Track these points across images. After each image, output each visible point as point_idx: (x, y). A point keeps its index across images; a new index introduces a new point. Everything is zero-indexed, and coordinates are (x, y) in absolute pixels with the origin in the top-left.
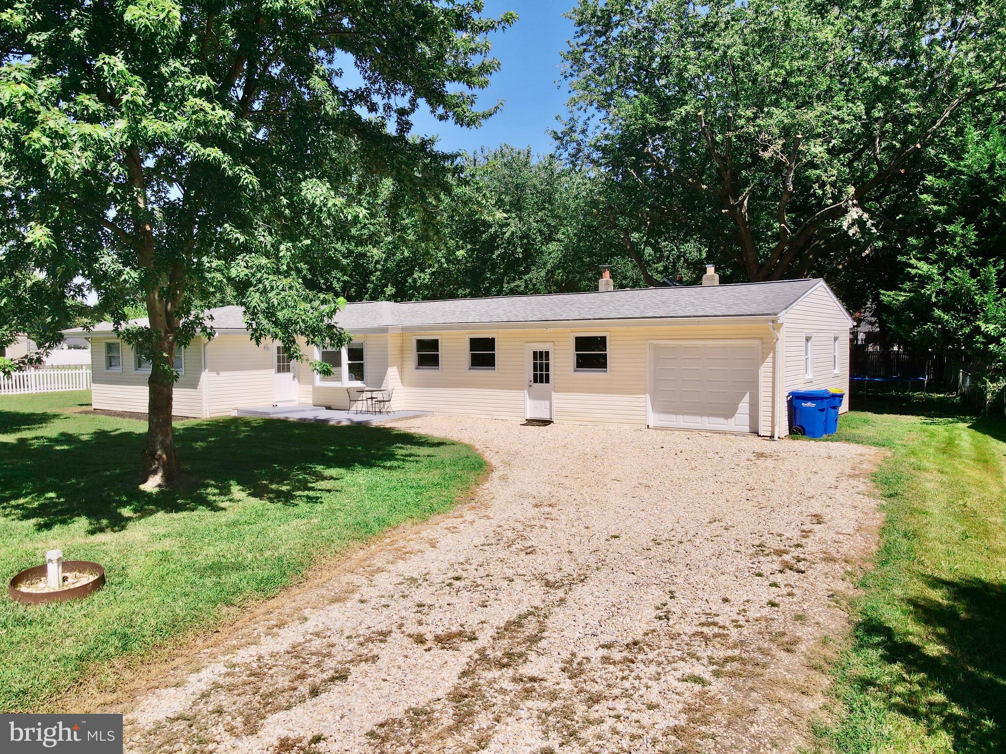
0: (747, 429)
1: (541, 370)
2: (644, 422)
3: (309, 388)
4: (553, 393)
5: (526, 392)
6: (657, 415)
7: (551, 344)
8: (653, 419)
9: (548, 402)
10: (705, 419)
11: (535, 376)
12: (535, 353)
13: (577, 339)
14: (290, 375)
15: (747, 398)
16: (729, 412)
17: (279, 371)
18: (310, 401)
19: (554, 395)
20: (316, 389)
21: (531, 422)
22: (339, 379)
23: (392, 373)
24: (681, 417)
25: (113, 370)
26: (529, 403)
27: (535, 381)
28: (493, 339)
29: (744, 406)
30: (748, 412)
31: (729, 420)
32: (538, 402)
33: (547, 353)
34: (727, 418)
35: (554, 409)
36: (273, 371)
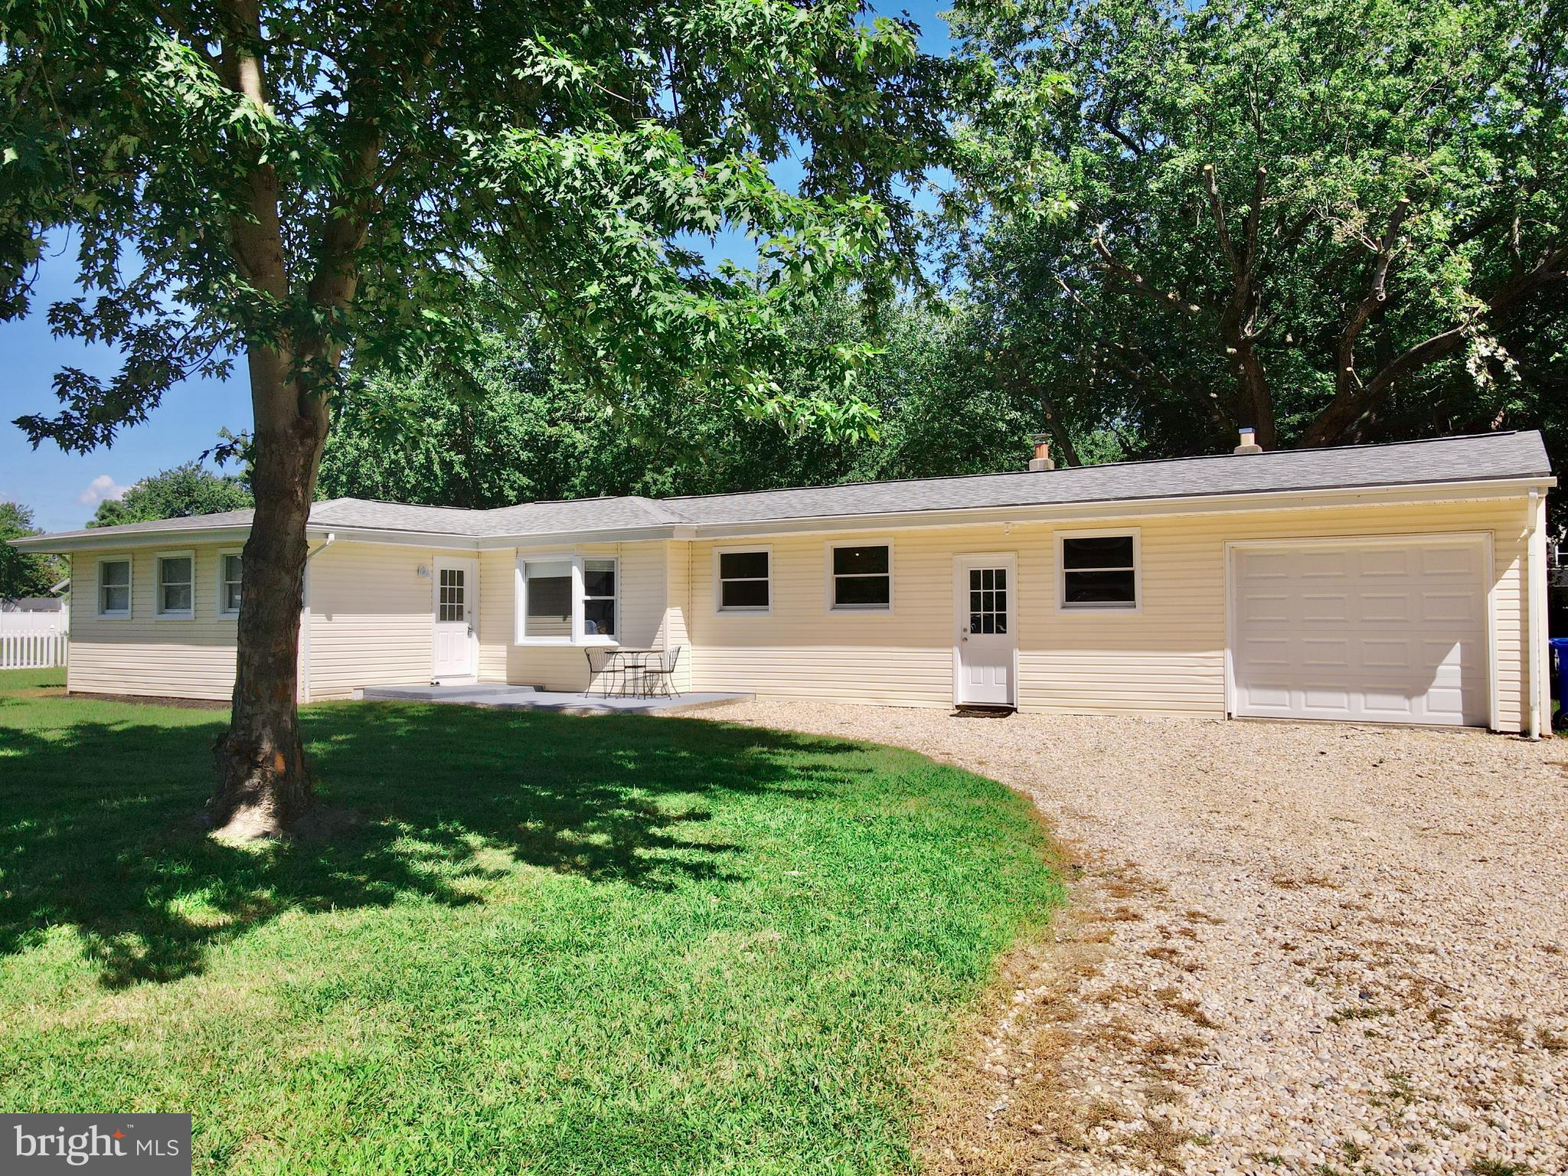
0: (1458, 719)
1: (988, 607)
2: (1221, 707)
3: (501, 650)
4: (1017, 653)
5: (956, 651)
6: (1246, 693)
7: (1013, 554)
8: (1239, 701)
9: (1003, 671)
10: (1359, 699)
11: (975, 620)
12: (975, 575)
13: (1068, 543)
14: (461, 627)
15: (1455, 654)
16: (1416, 685)
17: (443, 617)
18: (501, 675)
19: (1018, 656)
20: (516, 654)
21: (966, 710)
22: (568, 632)
23: (674, 619)
24: (1302, 696)
25: (113, 615)
26: (963, 673)
27: (975, 630)
28: (885, 549)
29: (1450, 669)
30: (1459, 683)
31: (1415, 700)
32: (981, 671)
33: (1001, 574)
34: (1409, 695)
35: (1018, 684)
36: (433, 617)
